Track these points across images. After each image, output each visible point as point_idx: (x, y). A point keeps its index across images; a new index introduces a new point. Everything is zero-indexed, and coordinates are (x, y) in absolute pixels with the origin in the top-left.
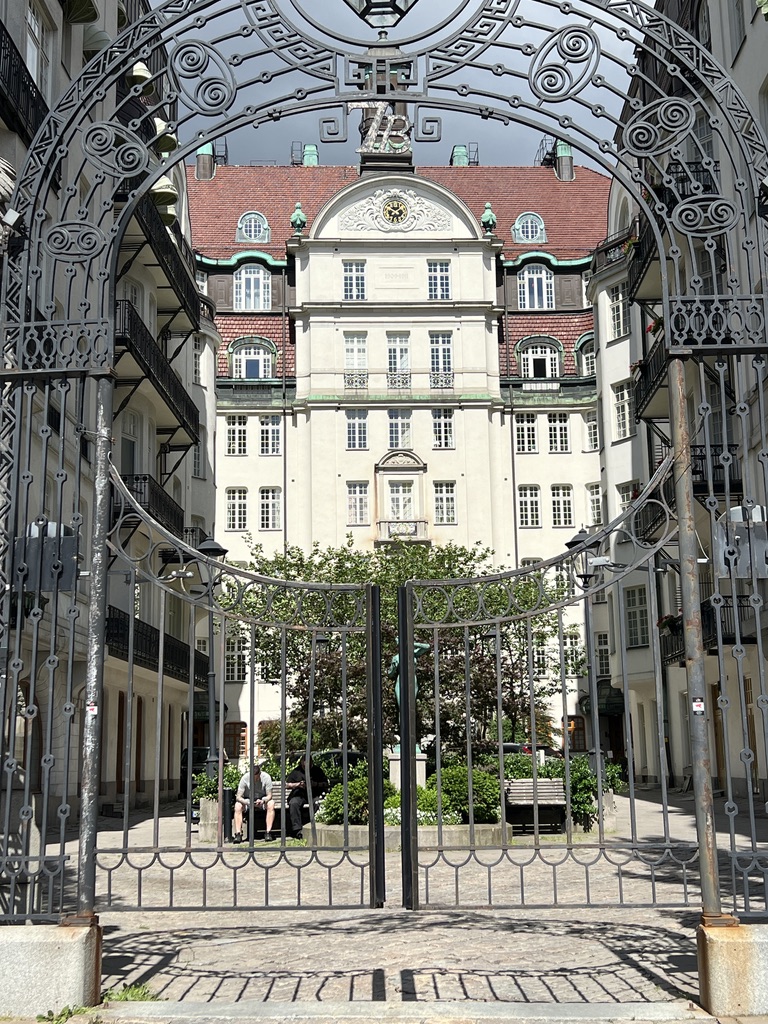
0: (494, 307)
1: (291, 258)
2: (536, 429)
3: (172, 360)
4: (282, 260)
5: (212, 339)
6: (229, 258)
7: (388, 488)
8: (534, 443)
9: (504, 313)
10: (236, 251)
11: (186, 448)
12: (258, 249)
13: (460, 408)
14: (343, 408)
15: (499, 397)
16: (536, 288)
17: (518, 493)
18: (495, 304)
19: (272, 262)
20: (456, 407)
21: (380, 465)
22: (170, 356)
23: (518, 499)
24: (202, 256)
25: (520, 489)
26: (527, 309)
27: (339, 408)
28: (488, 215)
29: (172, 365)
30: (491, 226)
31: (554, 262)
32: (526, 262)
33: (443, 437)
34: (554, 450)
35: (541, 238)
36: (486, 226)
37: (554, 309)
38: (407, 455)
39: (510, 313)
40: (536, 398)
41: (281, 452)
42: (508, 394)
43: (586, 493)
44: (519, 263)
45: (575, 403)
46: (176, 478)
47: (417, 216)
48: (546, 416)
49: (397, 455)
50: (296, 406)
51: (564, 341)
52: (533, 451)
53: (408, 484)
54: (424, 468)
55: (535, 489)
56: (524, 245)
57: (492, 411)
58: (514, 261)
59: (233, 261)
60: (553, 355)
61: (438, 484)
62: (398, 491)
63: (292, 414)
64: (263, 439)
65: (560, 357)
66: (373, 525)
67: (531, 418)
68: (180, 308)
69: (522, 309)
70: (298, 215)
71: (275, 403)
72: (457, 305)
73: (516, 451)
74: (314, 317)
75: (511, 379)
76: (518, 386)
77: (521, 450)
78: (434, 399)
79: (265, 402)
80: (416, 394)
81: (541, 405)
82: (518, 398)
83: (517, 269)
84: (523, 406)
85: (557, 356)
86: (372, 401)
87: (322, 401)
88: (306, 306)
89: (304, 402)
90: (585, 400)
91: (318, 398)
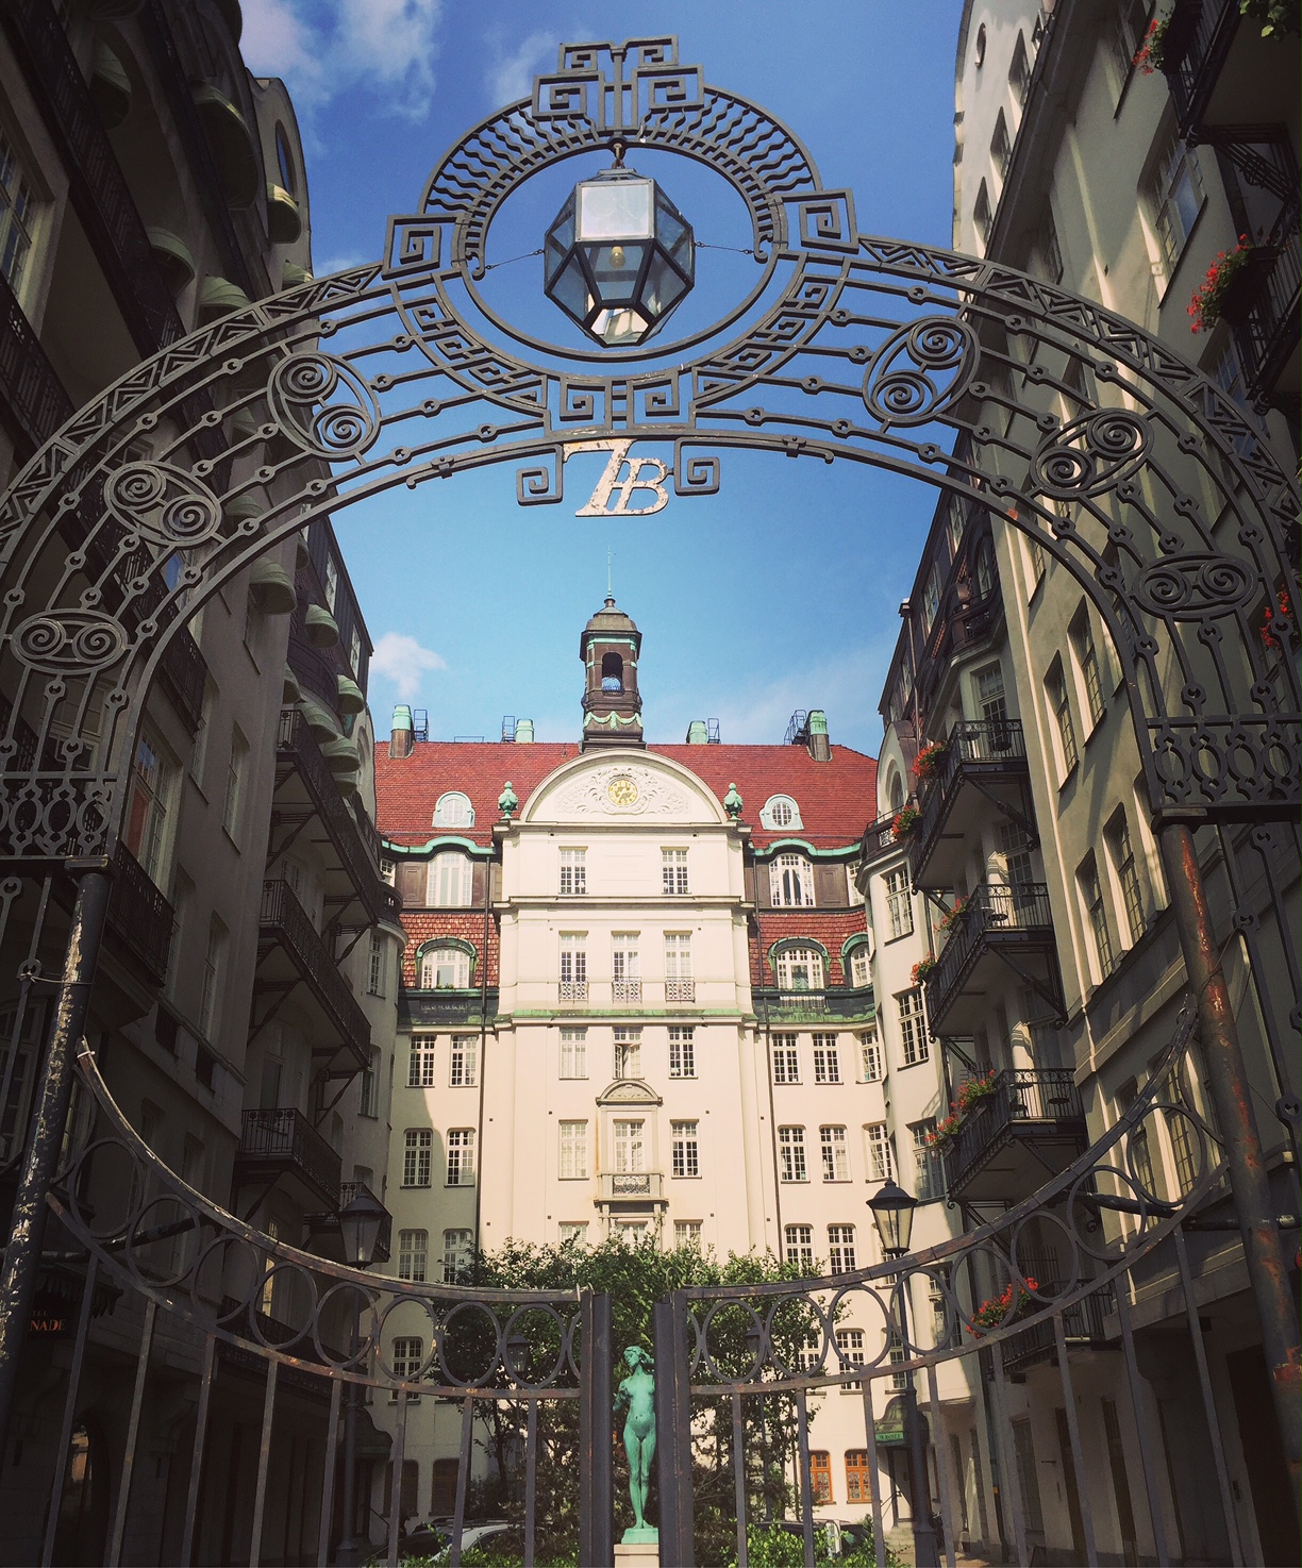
0: (741, 902)
1: (499, 845)
2: (797, 1054)
3: (340, 960)
4: (487, 847)
5: (395, 938)
6: (424, 844)
7: (612, 1127)
8: (796, 1071)
9: (754, 910)
10: (432, 837)
11: (351, 1075)
12: (457, 835)
13: (703, 1025)
14: (556, 1025)
15: (752, 1012)
16: (791, 884)
17: (778, 1135)
18: (743, 899)
19: (474, 848)
20: (698, 1024)
21: (603, 1100)
22: (338, 956)
23: (780, 1144)
24: (390, 842)
25: (781, 1131)
26: (782, 905)
27: (551, 1026)
28: (733, 798)
29: (341, 968)
30: (736, 809)
31: (813, 851)
32: (779, 851)
33: (683, 1063)
34: (822, 1081)
35: (796, 824)
36: (730, 809)
37: (814, 905)
38: (636, 1085)
39: (760, 910)
40: (797, 1014)
41: (477, 1082)
42: (762, 1009)
43: (863, 1134)
44: (770, 852)
45: (845, 1020)
46: (335, 1113)
47: (648, 797)
48: (810, 1035)
49: (624, 1085)
50: (497, 1022)
51: (829, 946)
52: (794, 1080)
53: (637, 1124)
54: (660, 1103)
55: (798, 1130)
56: (775, 832)
57: (742, 1028)
58: (765, 850)
59: (428, 848)
60: (816, 962)
61: (677, 1125)
62: (625, 1134)
63: (493, 1033)
64: (454, 1066)
65: (824, 963)
66: (593, 1178)
67: (791, 1037)
68: (355, 895)
69: (777, 906)
70: (507, 796)
71: (471, 1019)
72: (697, 900)
73: (774, 1080)
74: (522, 913)
75: (765, 993)
76: (774, 998)
77: (780, 1080)
78: (670, 1014)
79: (460, 1019)
80: (647, 1008)
81: (801, 1023)
82: (774, 1015)
83: (768, 860)
84: (781, 1024)
85: (820, 962)
86: (593, 1017)
87: (531, 1017)
88: (512, 900)
89: (508, 1018)
90: (858, 1016)
91: (525, 1013)
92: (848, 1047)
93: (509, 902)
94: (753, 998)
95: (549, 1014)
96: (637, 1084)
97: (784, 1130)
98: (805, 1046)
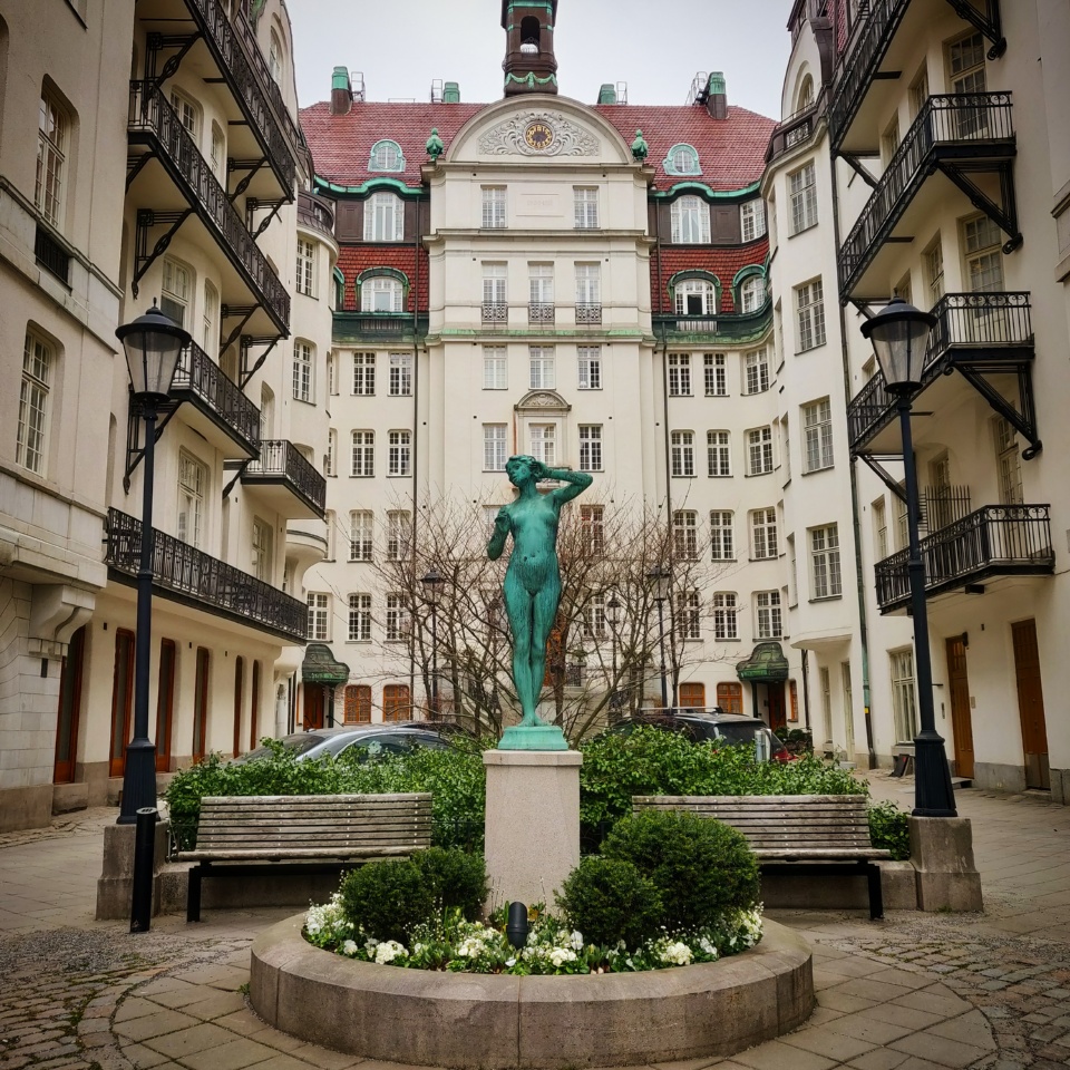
0: (645, 236)
1: (427, 185)
2: (690, 371)
3: (257, 234)
4: (417, 188)
6: (360, 186)
7: (528, 431)
8: (688, 385)
9: (656, 244)
10: (366, 179)
11: (272, 341)
12: (391, 177)
13: (609, 344)
14: (479, 343)
15: (651, 334)
16: (690, 223)
17: (670, 439)
18: (646, 234)
19: (405, 190)
20: (605, 343)
21: (520, 406)
23: (672, 446)
24: (330, 183)
25: (673, 435)
26: (682, 242)
27: (475, 343)
28: (640, 143)
29: (258, 242)
30: (642, 154)
31: (710, 193)
32: (681, 193)
33: (590, 377)
34: (711, 394)
35: (696, 169)
36: (637, 153)
37: (710, 242)
39: (662, 245)
40: (691, 337)
41: (412, 392)
42: (661, 332)
43: (744, 440)
44: (672, 193)
45: (734, 342)
47: (562, 141)
48: (702, 355)
49: (539, 395)
50: (428, 341)
51: (723, 277)
52: (687, 393)
53: (550, 428)
54: (568, 410)
55: (689, 435)
56: (676, 176)
57: (642, 347)
58: (667, 192)
59: (364, 189)
60: (710, 291)
62: (539, 435)
63: (424, 350)
64: (392, 379)
65: (717, 293)
67: (686, 356)
68: (262, 160)
69: (677, 242)
70: (434, 140)
71: (405, 339)
72: (605, 234)
73: (669, 393)
74: (449, 246)
75: (664, 316)
76: (671, 323)
77: (674, 393)
78: (580, 335)
79: (396, 337)
80: (559, 330)
81: (696, 344)
82: (671, 337)
83: (669, 200)
84: (677, 344)
85: (713, 292)
86: (512, 336)
87: (457, 336)
88: (441, 233)
89: (437, 337)
90: (745, 339)
91: (452, 332)
92: (734, 366)
93: (436, 234)
94: (653, 323)
95: (473, 333)
96: (550, 394)
97: (676, 435)
98: (697, 365)
